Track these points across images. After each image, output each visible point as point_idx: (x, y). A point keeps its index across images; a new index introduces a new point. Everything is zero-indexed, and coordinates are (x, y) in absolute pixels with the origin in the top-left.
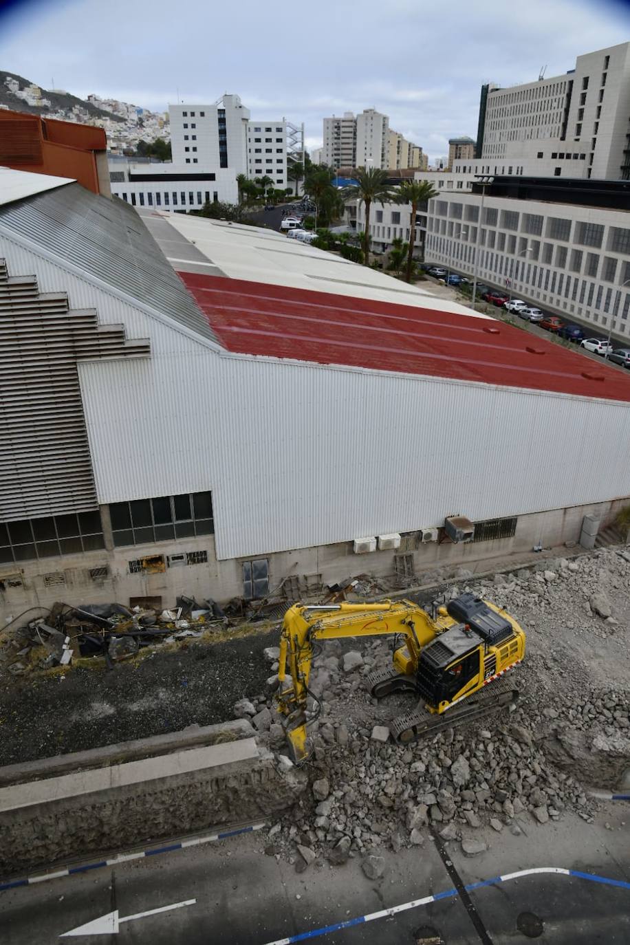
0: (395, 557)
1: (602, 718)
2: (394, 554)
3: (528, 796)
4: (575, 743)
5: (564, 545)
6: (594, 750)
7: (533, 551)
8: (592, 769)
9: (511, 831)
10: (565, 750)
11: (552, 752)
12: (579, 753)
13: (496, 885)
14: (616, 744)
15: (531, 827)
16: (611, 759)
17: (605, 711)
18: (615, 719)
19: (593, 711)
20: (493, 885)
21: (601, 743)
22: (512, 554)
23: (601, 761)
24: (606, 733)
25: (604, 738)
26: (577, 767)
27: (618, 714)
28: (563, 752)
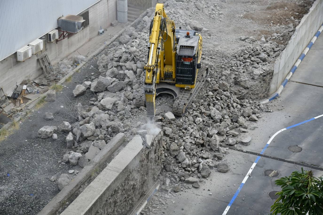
0: (38, 60)
1: (248, 64)
2: (36, 58)
3: (242, 115)
4: (247, 79)
5: (111, 25)
6: (256, 77)
7: (99, 34)
8: (258, 88)
9: (251, 129)
10: (242, 86)
11: (236, 92)
12: (250, 83)
13: (268, 146)
14: (264, 68)
15: (254, 124)
16: (265, 78)
17: (247, 60)
18: (253, 61)
19: (241, 63)
20: (268, 147)
21: (257, 72)
22: (90, 40)
23: (260, 82)
24: (255, 68)
25: (257, 70)
26: (250, 92)
27: (253, 59)
28: (241, 88)
